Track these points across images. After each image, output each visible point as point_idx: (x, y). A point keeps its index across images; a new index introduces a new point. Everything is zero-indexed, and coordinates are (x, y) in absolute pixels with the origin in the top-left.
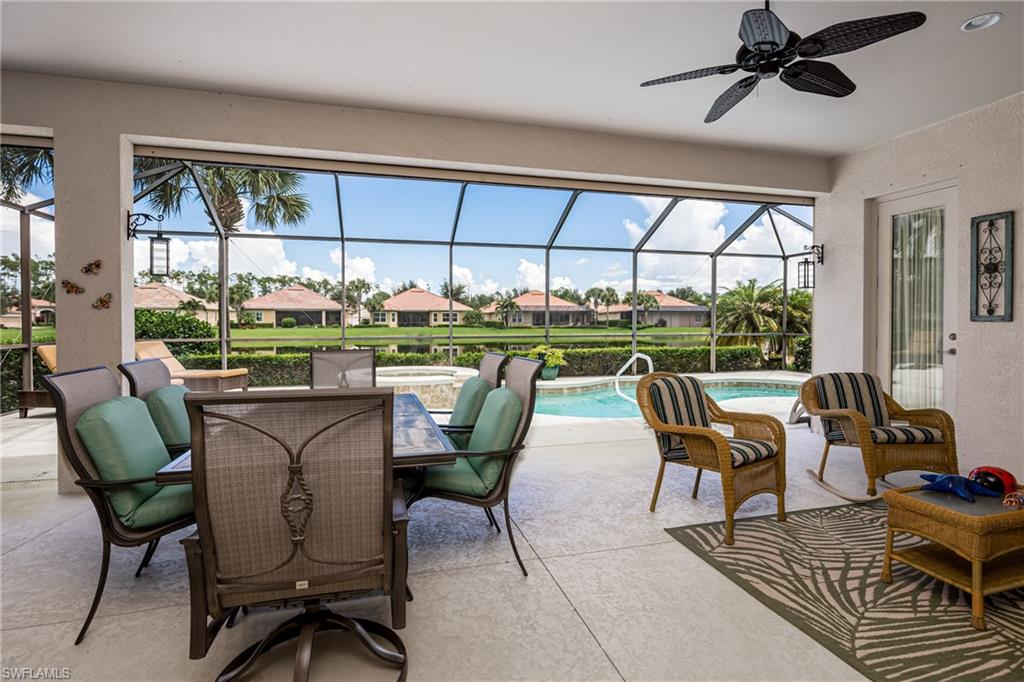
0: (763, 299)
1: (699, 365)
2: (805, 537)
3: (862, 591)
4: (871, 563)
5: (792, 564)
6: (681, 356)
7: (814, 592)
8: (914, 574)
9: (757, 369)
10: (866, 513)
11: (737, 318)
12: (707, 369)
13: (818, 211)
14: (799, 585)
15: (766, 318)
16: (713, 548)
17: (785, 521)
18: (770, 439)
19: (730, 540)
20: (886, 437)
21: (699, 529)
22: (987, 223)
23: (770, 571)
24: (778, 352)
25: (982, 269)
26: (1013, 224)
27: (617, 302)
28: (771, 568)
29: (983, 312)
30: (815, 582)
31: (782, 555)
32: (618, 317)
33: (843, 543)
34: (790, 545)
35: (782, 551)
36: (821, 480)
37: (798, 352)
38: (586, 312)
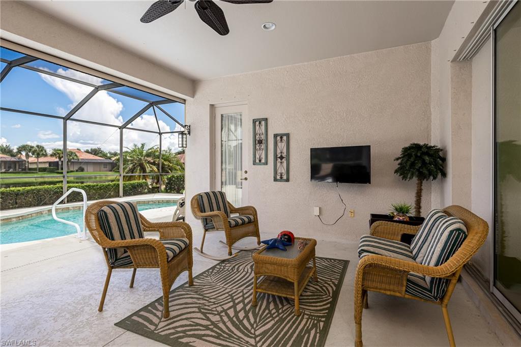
0: (148, 155)
1: (112, 193)
2: (207, 292)
3: (247, 317)
4: (243, 296)
5: (208, 315)
6: (100, 188)
7: (227, 331)
8: (262, 295)
9: (146, 193)
10: (228, 266)
11: (134, 165)
12: (118, 196)
13: (187, 108)
14: (218, 331)
15: (151, 165)
16: (156, 325)
17: (193, 285)
18: (183, 237)
19: (167, 314)
20: (235, 223)
21: (142, 313)
22: (258, 122)
23: (198, 327)
24: (157, 183)
25: (257, 142)
26: (267, 123)
27: (46, 155)
28: (197, 324)
29: (257, 161)
30: (224, 323)
31: (200, 312)
32: (47, 166)
33: (226, 289)
34: (202, 302)
35: (199, 308)
36: (202, 252)
37: (167, 183)
38: (18, 162)
